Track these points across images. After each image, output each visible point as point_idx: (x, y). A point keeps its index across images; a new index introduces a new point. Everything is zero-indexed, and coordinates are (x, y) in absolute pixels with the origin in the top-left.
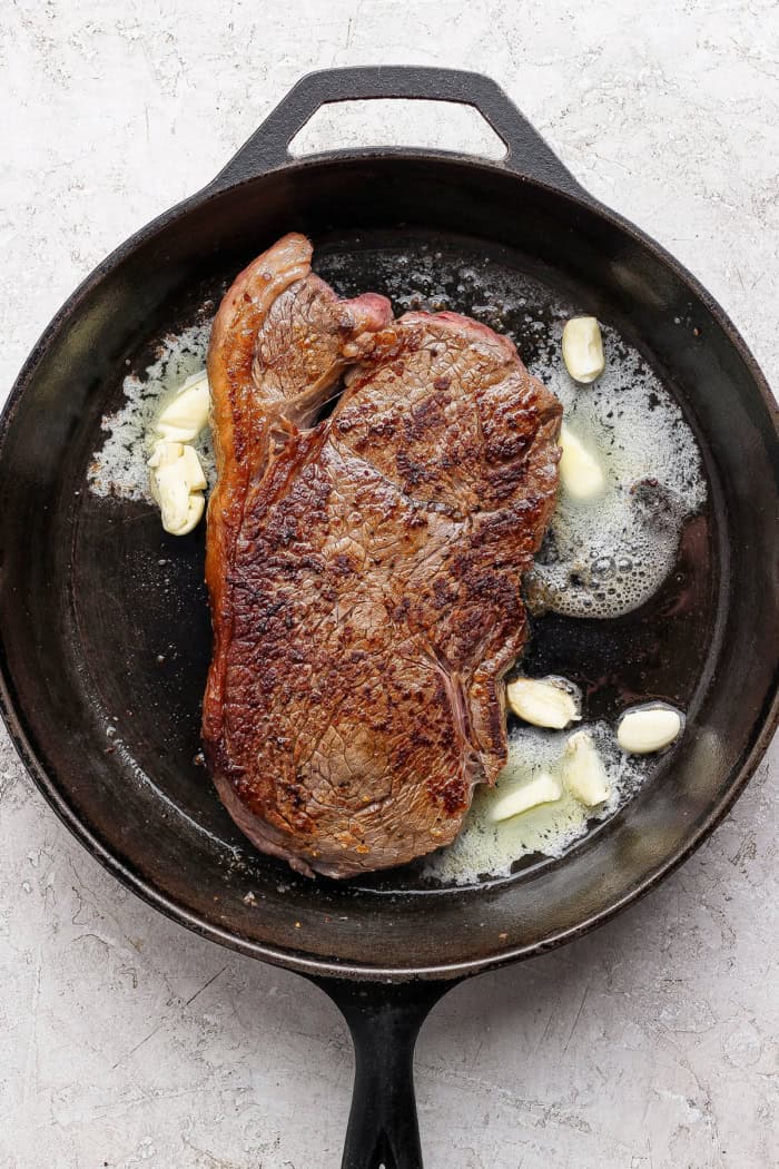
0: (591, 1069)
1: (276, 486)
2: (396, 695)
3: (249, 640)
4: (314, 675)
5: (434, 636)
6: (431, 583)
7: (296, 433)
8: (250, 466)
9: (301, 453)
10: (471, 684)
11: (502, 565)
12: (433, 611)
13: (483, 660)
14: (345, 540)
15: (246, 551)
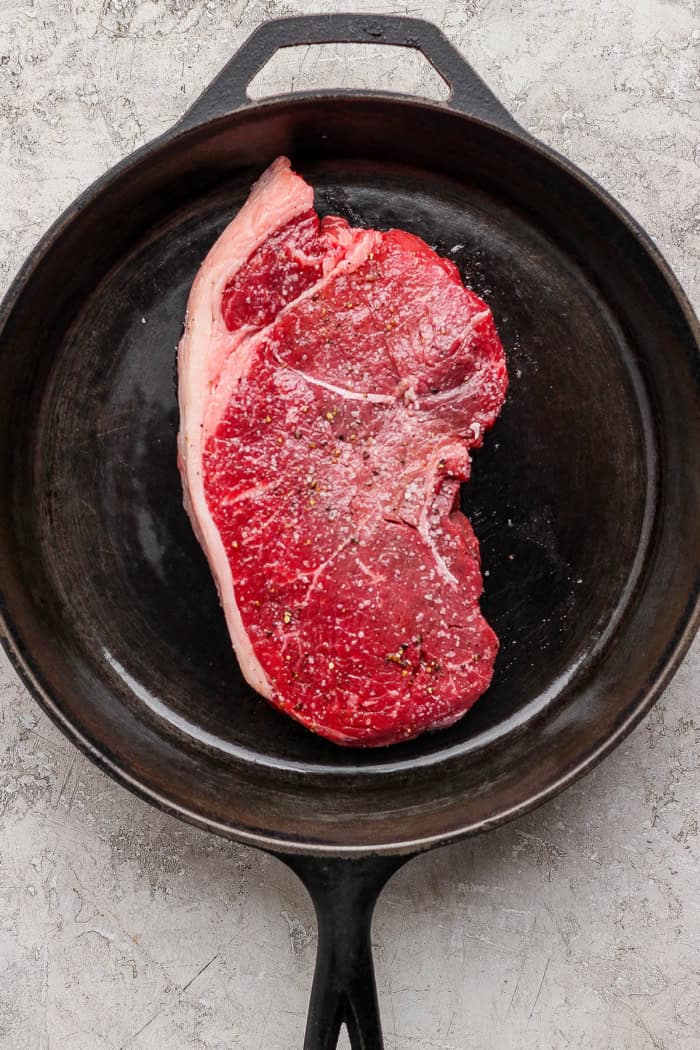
0: (555, 1033)
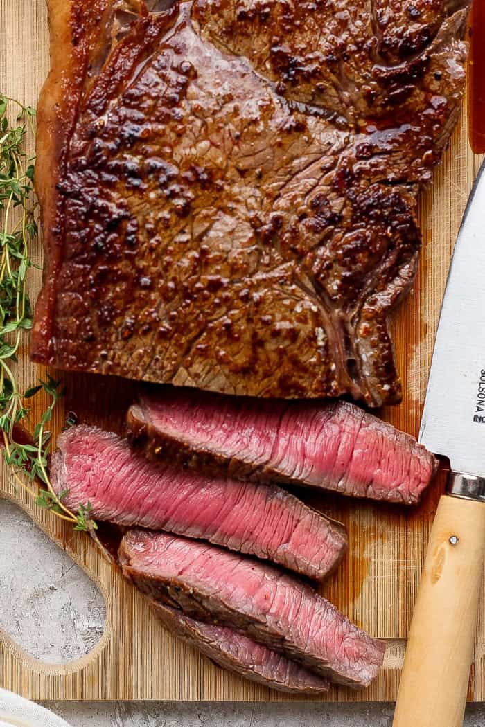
1: (118, 75)
2: (262, 333)
3: (83, 262)
4: (162, 306)
5: (312, 264)
6: (309, 199)
7: (145, 13)
8: (87, 50)
9: (151, 36)
10: (358, 322)
11: (395, 182)
12: (310, 235)
13: (373, 292)
14: (204, 144)
15: (81, 153)
